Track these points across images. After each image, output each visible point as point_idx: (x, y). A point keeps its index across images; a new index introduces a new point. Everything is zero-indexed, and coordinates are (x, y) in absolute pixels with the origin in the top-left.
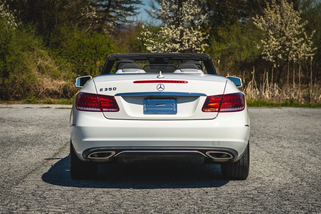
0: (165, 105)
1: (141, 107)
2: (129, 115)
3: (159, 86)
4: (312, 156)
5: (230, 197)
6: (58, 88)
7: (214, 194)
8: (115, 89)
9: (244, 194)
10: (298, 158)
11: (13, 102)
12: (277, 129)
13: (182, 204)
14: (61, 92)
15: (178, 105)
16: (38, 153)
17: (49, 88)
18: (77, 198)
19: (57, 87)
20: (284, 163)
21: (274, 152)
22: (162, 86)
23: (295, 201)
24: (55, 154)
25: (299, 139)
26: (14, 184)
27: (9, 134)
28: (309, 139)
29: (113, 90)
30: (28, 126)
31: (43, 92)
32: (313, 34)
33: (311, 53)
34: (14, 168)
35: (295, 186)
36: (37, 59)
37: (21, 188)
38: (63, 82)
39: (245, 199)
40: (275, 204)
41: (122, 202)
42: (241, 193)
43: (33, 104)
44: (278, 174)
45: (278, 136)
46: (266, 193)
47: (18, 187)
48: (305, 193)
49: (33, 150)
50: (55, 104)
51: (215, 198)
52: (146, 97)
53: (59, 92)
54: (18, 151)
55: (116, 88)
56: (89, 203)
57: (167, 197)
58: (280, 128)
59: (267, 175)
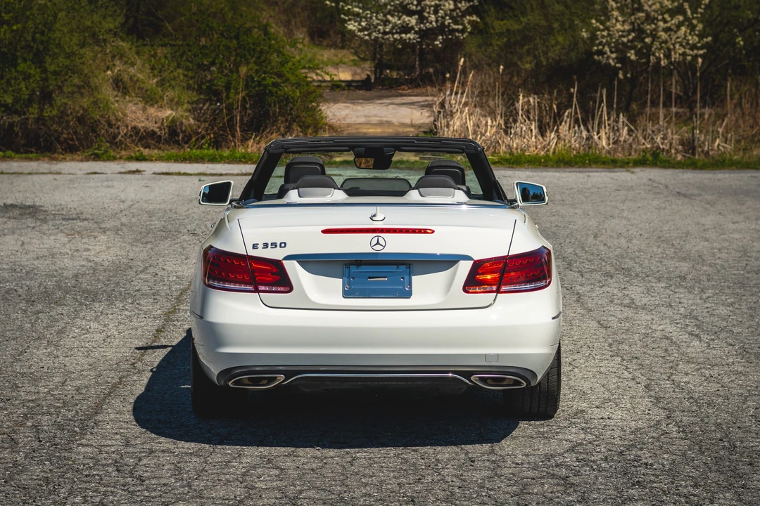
0: (386, 279)
1: (338, 283)
2: (313, 300)
3: (375, 241)
4: (692, 335)
5: (521, 475)
6: (157, 125)
7: (487, 464)
8: (283, 245)
9: (549, 464)
10: (665, 343)
11: (61, 156)
12: (623, 241)
13: (422, 497)
14: (164, 134)
15: (414, 278)
16: (121, 327)
17: (140, 125)
18: (208, 480)
19: (156, 123)
20: (635, 360)
21: (614, 323)
22: (381, 241)
23: (653, 487)
24: (157, 331)
25: (667, 277)
26: (76, 432)
27: (60, 264)
28: (689, 277)
29: (280, 246)
30: (96, 234)
31: (125, 135)
32: (703, 6)
33: (699, 49)
34: (75, 379)
35: (653, 438)
36: (112, 63)
37: (92, 446)
38: (169, 112)
39: (550, 480)
40: (610, 498)
41: (301, 492)
42: (542, 462)
43: (104, 160)
44: (621, 397)
45: (623, 268)
46: (594, 461)
47: (84, 441)
48: (674, 461)
49: (111, 317)
50: (152, 160)
51: (488, 477)
52: (347, 263)
53: (159, 133)
54: (79, 322)
55: (285, 243)
56: (232, 497)
57: (392, 474)
58: (630, 240)
59: (597, 404)
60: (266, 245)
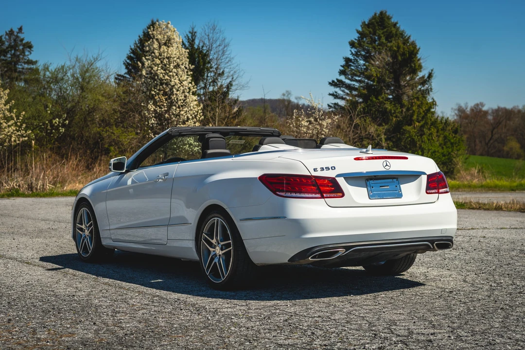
0: (389, 187)
1: (364, 191)
2: (356, 201)
3: (385, 164)
8: (333, 168)
22: (388, 164)
52: (367, 178)
55: (334, 167)
60: (322, 169)
